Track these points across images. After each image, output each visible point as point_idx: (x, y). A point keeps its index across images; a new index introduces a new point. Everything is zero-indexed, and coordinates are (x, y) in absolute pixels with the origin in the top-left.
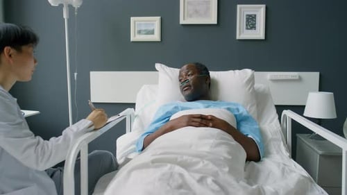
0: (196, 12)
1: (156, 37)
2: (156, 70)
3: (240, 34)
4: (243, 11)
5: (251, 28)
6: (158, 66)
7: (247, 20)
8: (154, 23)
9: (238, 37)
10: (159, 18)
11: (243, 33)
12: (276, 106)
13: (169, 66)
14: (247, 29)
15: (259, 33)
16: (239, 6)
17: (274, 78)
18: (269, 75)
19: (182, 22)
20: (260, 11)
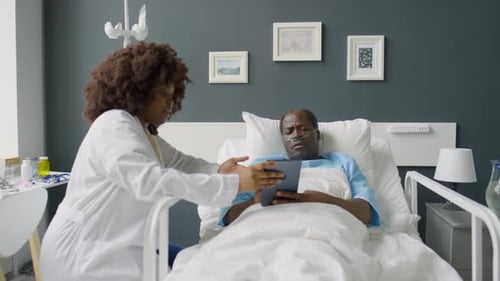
0: (295, 45)
1: (242, 78)
2: (243, 121)
3: (351, 74)
4: (355, 43)
5: (366, 66)
6: (246, 116)
7: (361, 55)
8: (240, 59)
9: (349, 78)
10: (245, 53)
11: (355, 73)
12: (399, 168)
13: (260, 116)
14: (361, 66)
15: (376, 72)
16: (349, 38)
17: (397, 131)
18: (390, 127)
19: (276, 58)
20: (377, 44)
